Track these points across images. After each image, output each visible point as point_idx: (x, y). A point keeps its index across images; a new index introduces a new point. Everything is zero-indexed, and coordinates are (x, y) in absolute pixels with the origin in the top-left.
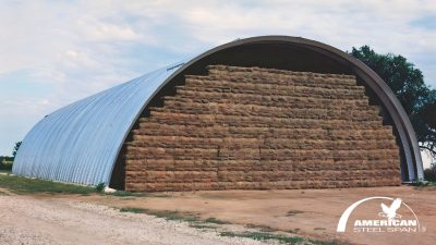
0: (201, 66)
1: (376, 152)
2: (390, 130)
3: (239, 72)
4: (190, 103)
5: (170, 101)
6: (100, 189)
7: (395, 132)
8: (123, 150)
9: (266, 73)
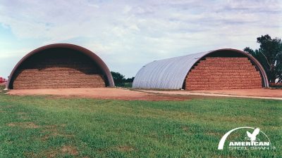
0: (203, 58)
1: (254, 79)
2: (259, 72)
3: (214, 59)
4: (201, 68)
5: (196, 67)
6: (180, 89)
7: (261, 73)
8: (185, 80)
9: (222, 59)
